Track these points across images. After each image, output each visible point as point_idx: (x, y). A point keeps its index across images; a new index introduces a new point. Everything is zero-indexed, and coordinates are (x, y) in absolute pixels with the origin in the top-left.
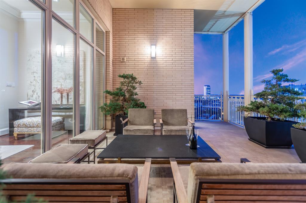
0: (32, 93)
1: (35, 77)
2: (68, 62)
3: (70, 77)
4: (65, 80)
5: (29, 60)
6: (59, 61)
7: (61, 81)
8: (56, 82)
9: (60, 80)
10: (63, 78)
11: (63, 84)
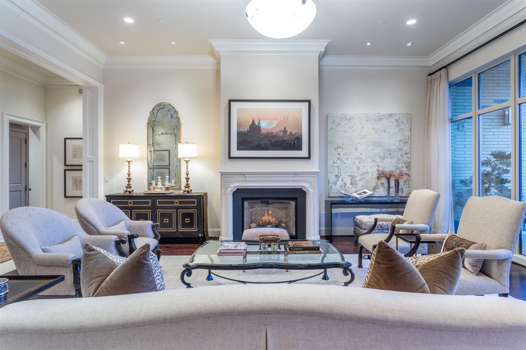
0: (336, 180)
1: (339, 154)
2: (388, 132)
3: (390, 154)
4: (383, 159)
5: (332, 128)
6: (375, 131)
7: (378, 160)
8: (370, 162)
9: (376, 160)
10: (380, 157)
11: (380, 165)
